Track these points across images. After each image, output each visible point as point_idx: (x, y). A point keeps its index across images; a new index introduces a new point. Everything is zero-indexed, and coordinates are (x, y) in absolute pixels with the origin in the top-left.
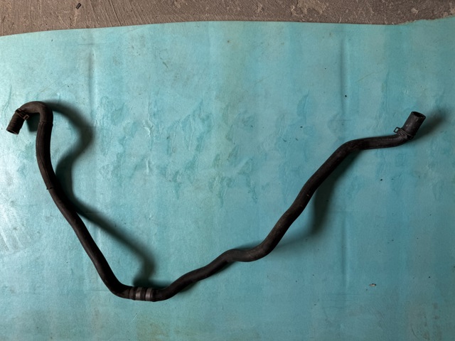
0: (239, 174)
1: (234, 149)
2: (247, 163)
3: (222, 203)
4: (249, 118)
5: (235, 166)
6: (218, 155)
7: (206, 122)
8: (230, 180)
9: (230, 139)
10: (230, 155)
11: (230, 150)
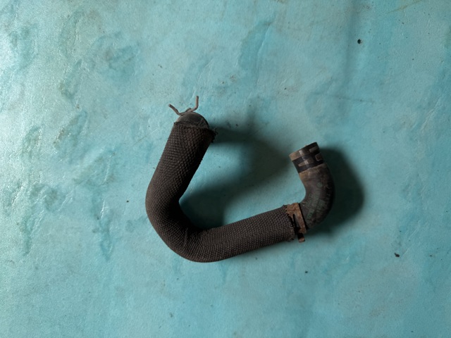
0: (77, 182)
1: (75, 121)
2: (100, 159)
3: (28, 245)
4: (124, 50)
5: (71, 162)
6: (36, 129)
7: (20, 45)
8: (53, 194)
9: (69, 96)
10: (63, 134)
11: (65, 122)
